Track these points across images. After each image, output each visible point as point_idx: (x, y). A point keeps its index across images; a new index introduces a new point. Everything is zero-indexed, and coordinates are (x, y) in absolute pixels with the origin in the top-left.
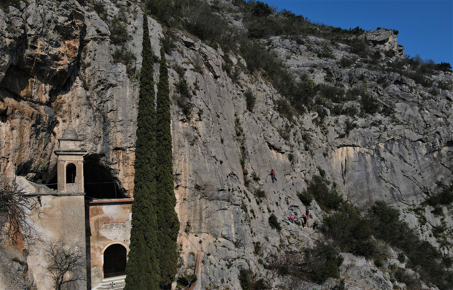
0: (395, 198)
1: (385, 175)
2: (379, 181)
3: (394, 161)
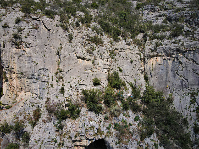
0: (182, 86)
1: (180, 72)
2: (174, 75)
3: (188, 64)
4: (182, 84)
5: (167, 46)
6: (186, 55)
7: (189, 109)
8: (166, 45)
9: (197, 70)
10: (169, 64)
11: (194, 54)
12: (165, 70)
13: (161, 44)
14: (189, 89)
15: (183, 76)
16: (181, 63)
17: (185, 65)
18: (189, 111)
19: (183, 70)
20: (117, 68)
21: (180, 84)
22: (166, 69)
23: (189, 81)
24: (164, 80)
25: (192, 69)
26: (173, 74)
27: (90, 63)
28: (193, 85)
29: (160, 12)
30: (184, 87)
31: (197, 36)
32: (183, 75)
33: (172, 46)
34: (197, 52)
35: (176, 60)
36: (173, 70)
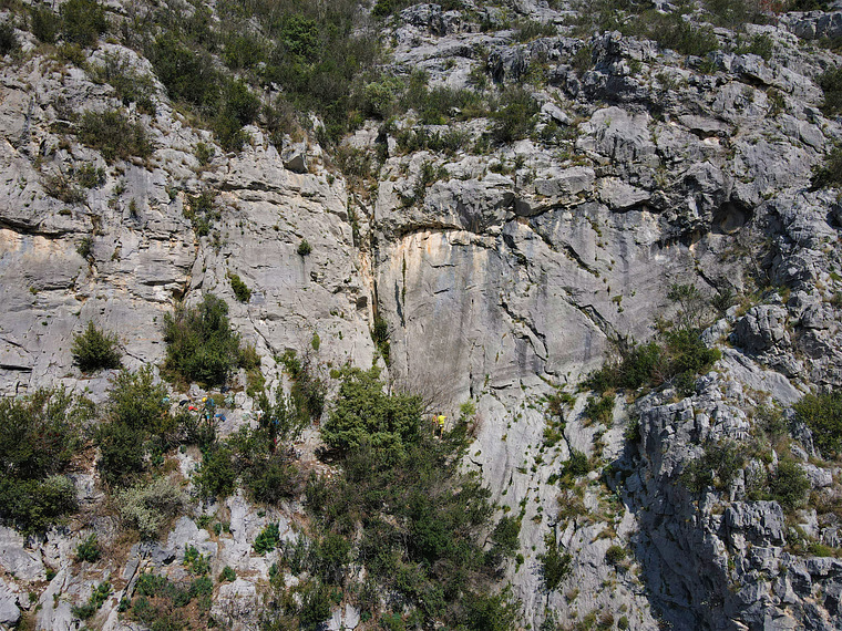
0: (523, 365)
1: (518, 300)
2: (495, 317)
3: (551, 265)
4: (523, 355)
5: (466, 184)
6: (543, 229)
7: (535, 471)
8: (464, 178)
9: (583, 295)
10: (477, 264)
11: (573, 221)
12: (457, 294)
13: (444, 174)
14: (548, 377)
15: (529, 321)
16: (523, 261)
17: (537, 271)
18: (536, 479)
19: (530, 292)
20: (222, 280)
21: (515, 356)
22: (463, 290)
23: (548, 340)
24: (452, 338)
25: (564, 288)
26: (490, 310)
27: (67, 252)
28: (562, 360)
29: (466, 35)
30: (529, 368)
31: (586, 144)
32: (530, 315)
33: (488, 184)
34: (586, 214)
35: (503, 249)
36: (489, 295)
